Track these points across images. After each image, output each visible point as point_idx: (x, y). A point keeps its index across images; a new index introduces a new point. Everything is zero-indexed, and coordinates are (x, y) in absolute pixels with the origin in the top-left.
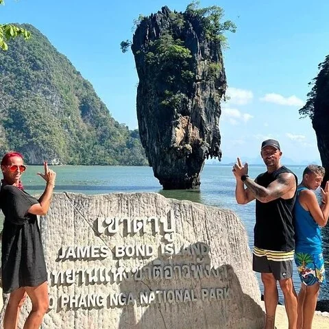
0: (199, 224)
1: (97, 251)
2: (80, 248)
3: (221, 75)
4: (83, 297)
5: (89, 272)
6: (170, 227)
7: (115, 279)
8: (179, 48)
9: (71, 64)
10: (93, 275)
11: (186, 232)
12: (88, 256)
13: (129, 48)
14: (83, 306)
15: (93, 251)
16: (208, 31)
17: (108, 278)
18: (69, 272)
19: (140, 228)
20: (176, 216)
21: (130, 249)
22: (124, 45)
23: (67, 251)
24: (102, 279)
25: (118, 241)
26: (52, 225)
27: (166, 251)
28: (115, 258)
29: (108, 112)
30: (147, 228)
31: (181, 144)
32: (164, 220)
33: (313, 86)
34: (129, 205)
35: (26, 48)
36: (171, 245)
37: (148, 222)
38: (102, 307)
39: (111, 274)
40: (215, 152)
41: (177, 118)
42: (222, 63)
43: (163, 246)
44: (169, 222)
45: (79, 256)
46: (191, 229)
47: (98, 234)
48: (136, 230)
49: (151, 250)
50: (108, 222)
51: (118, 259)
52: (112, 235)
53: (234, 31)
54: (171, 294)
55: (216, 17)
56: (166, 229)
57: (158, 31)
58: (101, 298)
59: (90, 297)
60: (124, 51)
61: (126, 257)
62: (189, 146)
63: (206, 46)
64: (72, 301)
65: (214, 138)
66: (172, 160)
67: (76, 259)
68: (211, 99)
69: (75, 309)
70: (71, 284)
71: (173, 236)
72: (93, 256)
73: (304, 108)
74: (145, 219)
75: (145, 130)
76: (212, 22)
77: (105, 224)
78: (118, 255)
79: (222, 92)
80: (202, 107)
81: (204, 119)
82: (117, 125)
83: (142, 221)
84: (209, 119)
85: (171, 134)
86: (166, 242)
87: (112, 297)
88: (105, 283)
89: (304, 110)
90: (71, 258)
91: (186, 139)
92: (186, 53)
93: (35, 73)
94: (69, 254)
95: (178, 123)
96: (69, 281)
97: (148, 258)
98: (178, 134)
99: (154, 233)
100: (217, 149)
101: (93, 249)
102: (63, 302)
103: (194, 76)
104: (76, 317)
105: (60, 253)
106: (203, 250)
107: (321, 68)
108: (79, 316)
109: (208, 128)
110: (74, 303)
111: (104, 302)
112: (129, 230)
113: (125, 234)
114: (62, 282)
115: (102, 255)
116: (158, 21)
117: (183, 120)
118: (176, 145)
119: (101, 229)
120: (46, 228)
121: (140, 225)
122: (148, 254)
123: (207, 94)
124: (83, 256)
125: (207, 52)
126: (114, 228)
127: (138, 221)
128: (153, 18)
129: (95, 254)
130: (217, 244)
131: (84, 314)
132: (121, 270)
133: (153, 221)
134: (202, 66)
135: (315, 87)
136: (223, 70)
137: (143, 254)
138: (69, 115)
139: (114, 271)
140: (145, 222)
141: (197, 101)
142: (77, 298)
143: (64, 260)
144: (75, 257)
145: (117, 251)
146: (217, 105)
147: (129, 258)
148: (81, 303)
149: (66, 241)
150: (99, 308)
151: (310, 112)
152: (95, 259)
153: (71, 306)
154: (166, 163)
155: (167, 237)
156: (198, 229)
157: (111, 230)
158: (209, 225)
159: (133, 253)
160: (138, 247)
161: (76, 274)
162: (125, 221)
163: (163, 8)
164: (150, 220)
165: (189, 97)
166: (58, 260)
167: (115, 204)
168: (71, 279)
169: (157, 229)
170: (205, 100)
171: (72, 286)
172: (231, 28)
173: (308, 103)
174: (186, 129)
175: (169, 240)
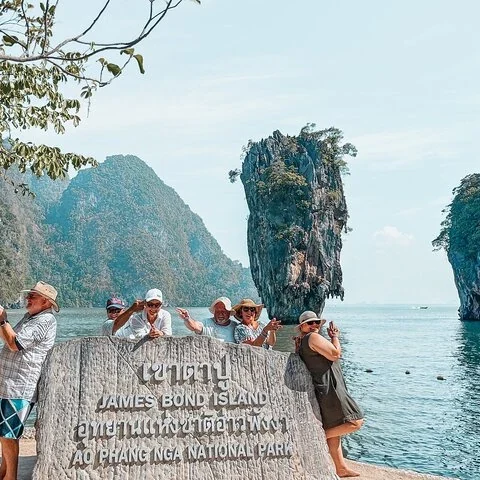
0: (258, 371)
1: (142, 401)
2: (123, 397)
3: (341, 204)
4: (125, 451)
5: (132, 424)
6: (224, 374)
7: (161, 432)
8: (292, 176)
9: (178, 197)
10: (136, 427)
11: (244, 378)
12: (131, 406)
13: (238, 178)
14: (123, 461)
15: (137, 401)
16: (325, 156)
17: (153, 431)
18: (109, 423)
19: (191, 374)
20: (232, 362)
21: (179, 398)
22: (233, 174)
23: (108, 400)
24: (146, 431)
25: (165, 390)
26: (93, 372)
27: (219, 400)
28: (162, 408)
29: (219, 248)
30: (199, 376)
31: (297, 282)
32: (218, 366)
33: (447, 214)
34: (180, 349)
35: (130, 181)
36: (226, 394)
37: (199, 369)
38: (146, 462)
39: (156, 426)
40: (337, 291)
41: (292, 253)
42: (341, 190)
43: (216, 395)
44: (224, 368)
45: (121, 406)
46: (249, 376)
47: (143, 382)
48: (185, 377)
49: (202, 399)
50: (154, 369)
51: (165, 409)
52: (158, 382)
53: (355, 155)
54: (223, 448)
55: (333, 140)
56: (220, 377)
57: (270, 158)
58: (144, 452)
59: (131, 451)
60: (233, 181)
61: (174, 407)
62: (306, 284)
63: (323, 172)
64: (112, 455)
65: (335, 274)
66: (288, 300)
67: (119, 408)
68: (330, 232)
69: (115, 464)
70: (111, 437)
71: (228, 384)
72: (137, 406)
73: (438, 239)
74: (196, 365)
75: (257, 267)
76: (329, 146)
77: (152, 371)
78: (164, 405)
79: (342, 223)
80: (320, 240)
81: (324, 254)
82: (229, 262)
83: (193, 367)
84: (328, 253)
85: (286, 271)
86: (219, 390)
87: (156, 451)
88: (149, 436)
89: (438, 241)
90: (113, 409)
91: (303, 276)
92: (301, 181)
93: (140, 207)
94: (110, 403)
95: (293, 259)
96: (108, 433)
97: (198, 408)
98: (294, 271)
99: (206, 381)
100: (339, 287)
101: (137, 399)
102: (102, 456)
103: (310, 206)
104: (115, 473)
105: (101, 403)
106: (261, 400)
107: (456, 194)
108: (119, 472)
109: (328, 263)
110: (114, 458)
111: (148, 457)
112: (178, 378)
113: (174, 381)
114: (102, 434)
115: (147, 405)
116: (269, 147)
117: (299, 256)
118: (291, 284)
119: (147, 376)
120: (86, 375)
121: (190, 371)
122: (199, 404)
123: (325, 226)
124: (126, 406)
125: (324, 179)
126: (161, 374)
127: (188, 367)
128: (264, 143)
129: (140, 403)
130: (279, 392)
131: (125, 469)
132: (168, 421)
133: (205, 367)
134: (319, 195)
135: (449, 215)
136: (343, 198)
137: (193, 405)
138: (177, 252)
139: (159, 422)
140: (196, 368)
141: (314, 234)
142: (117, 452)
143: (104, 410)
144: (116, 406)
145: (164, 400)
146: (338, 238)
147: (177, 408)
148: (121, 458)
149: (108, 390)
150: (142, 464)
151: (445, 244)
152: (138, 409)
153: (111, 461)
154: (281, 304)
155: (221, 384)
156: (257, 377)
157: (157, 378)
158: (269, 371)
159: (182, 402)
160: (188, 397)
161: (118, 425)
162: (174, 367)
163: (275, 133)
164: (202, 366)
165: (305, 230)
166: (98, 411)
167: (163, 349)
168: (112, 431)
169: (210, 376)
170: (323, 232)
171: (113, 439)
172: (351, 152)
173: (443, 234)
174: (303, 265)
175: (224, 388)
